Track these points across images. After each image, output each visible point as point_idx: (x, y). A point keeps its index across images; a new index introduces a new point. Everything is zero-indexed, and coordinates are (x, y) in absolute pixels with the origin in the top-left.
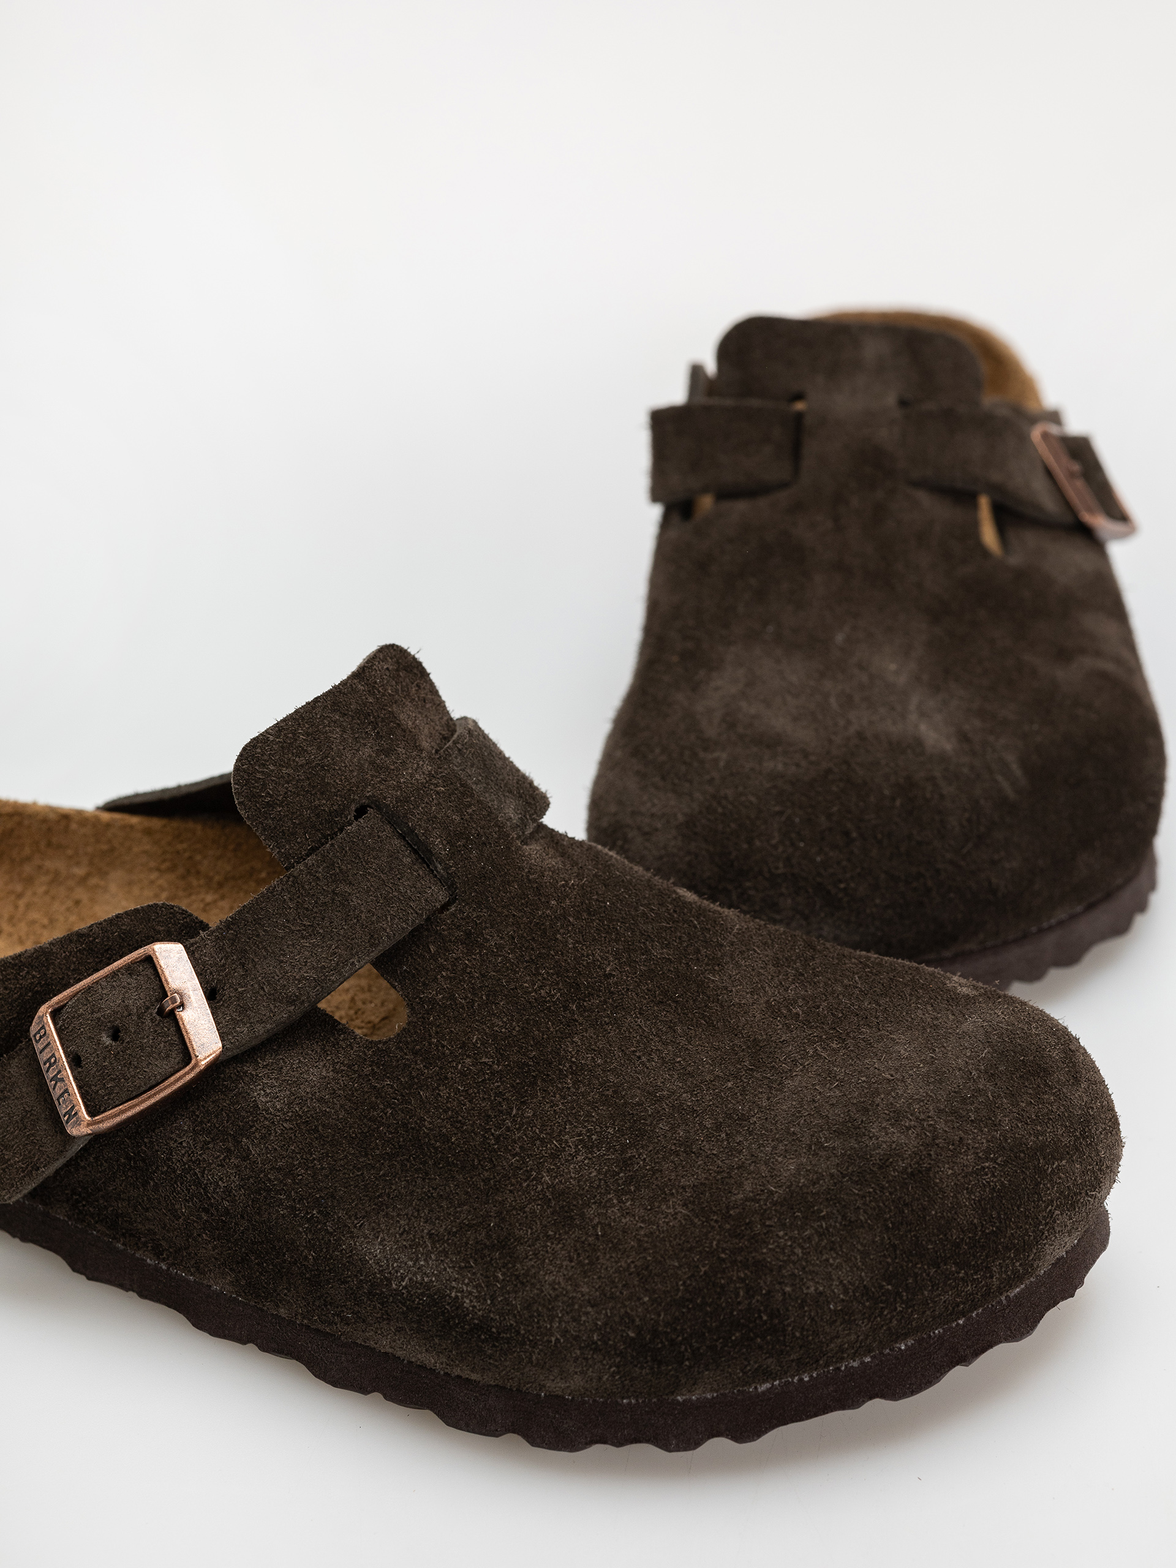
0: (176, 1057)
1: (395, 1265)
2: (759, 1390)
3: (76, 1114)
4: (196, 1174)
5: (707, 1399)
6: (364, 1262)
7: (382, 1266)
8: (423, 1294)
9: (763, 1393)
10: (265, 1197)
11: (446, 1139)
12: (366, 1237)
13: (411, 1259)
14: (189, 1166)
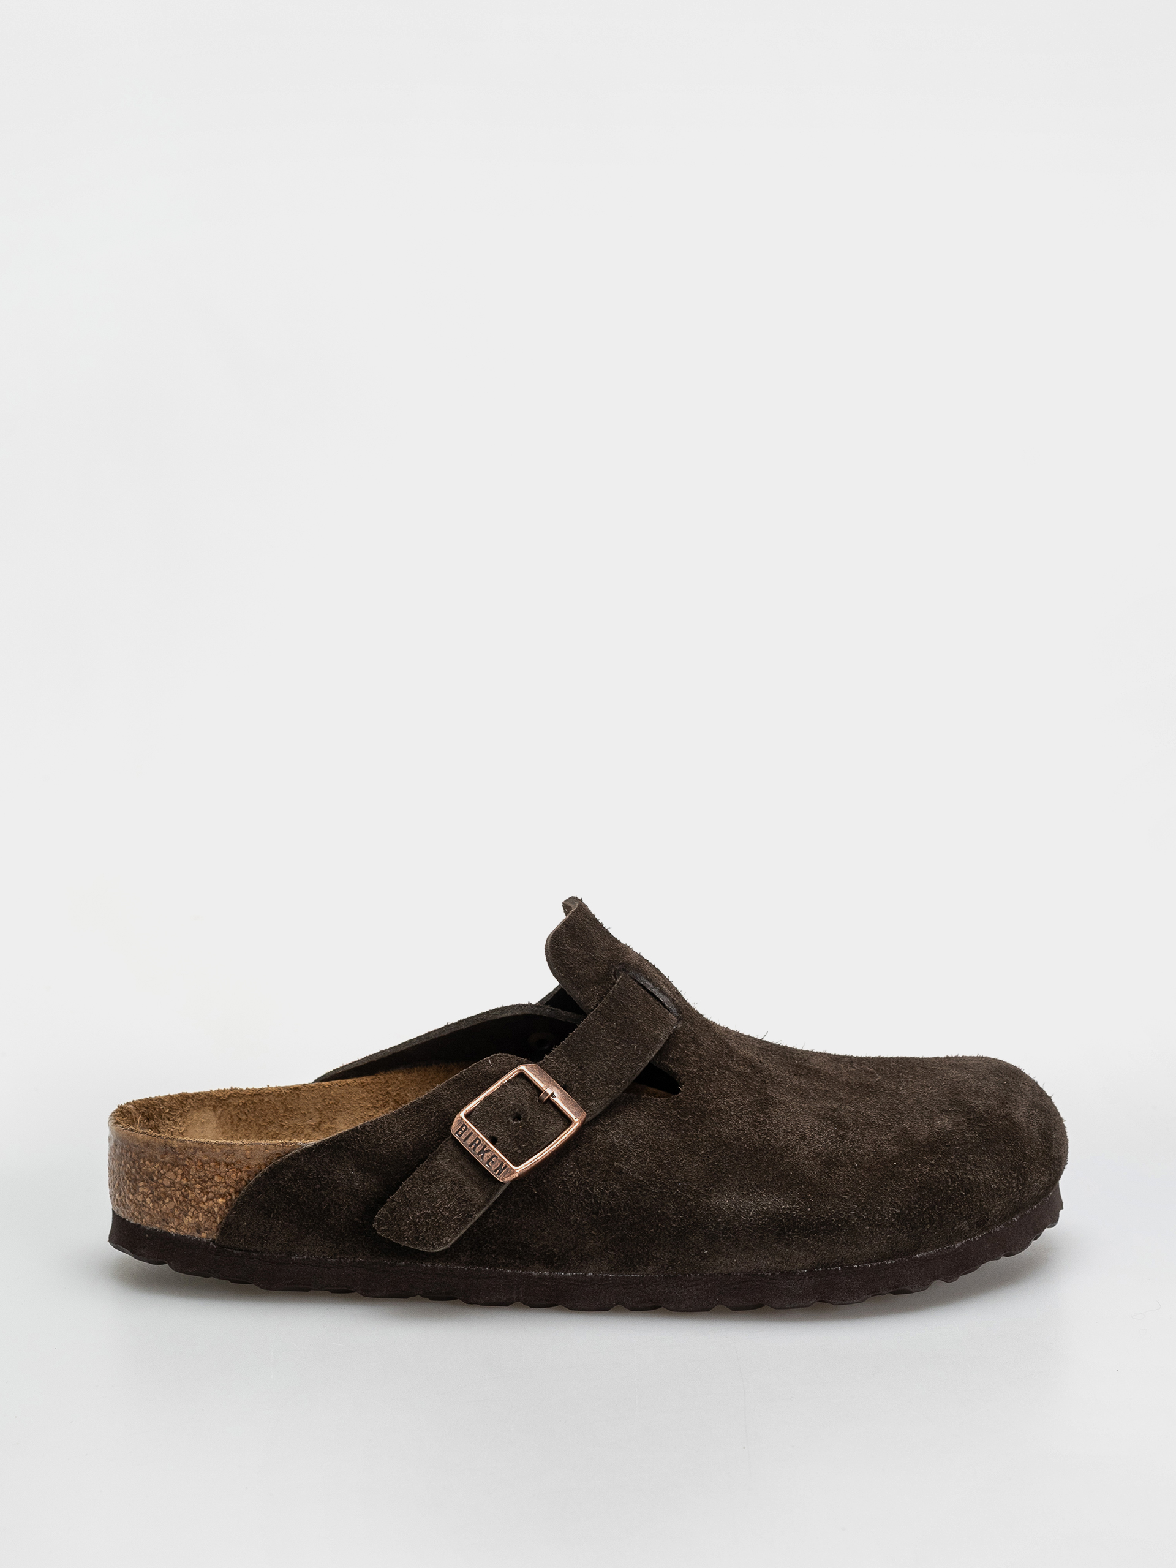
0: (561, 1124)
1: (741, 1206)
2: (957, 1247)
3: (506, 1167)
4: (587, 1191)
5: (932, 1254)
6: (720, 1209)
7: (732, 1209)
8: (765, 1217)
9: (958, 1248)
10: (640, 1191)
11: (738, 1139)
12: (716, 1196)
13: (751, 1200)
14: (580, 1188)
